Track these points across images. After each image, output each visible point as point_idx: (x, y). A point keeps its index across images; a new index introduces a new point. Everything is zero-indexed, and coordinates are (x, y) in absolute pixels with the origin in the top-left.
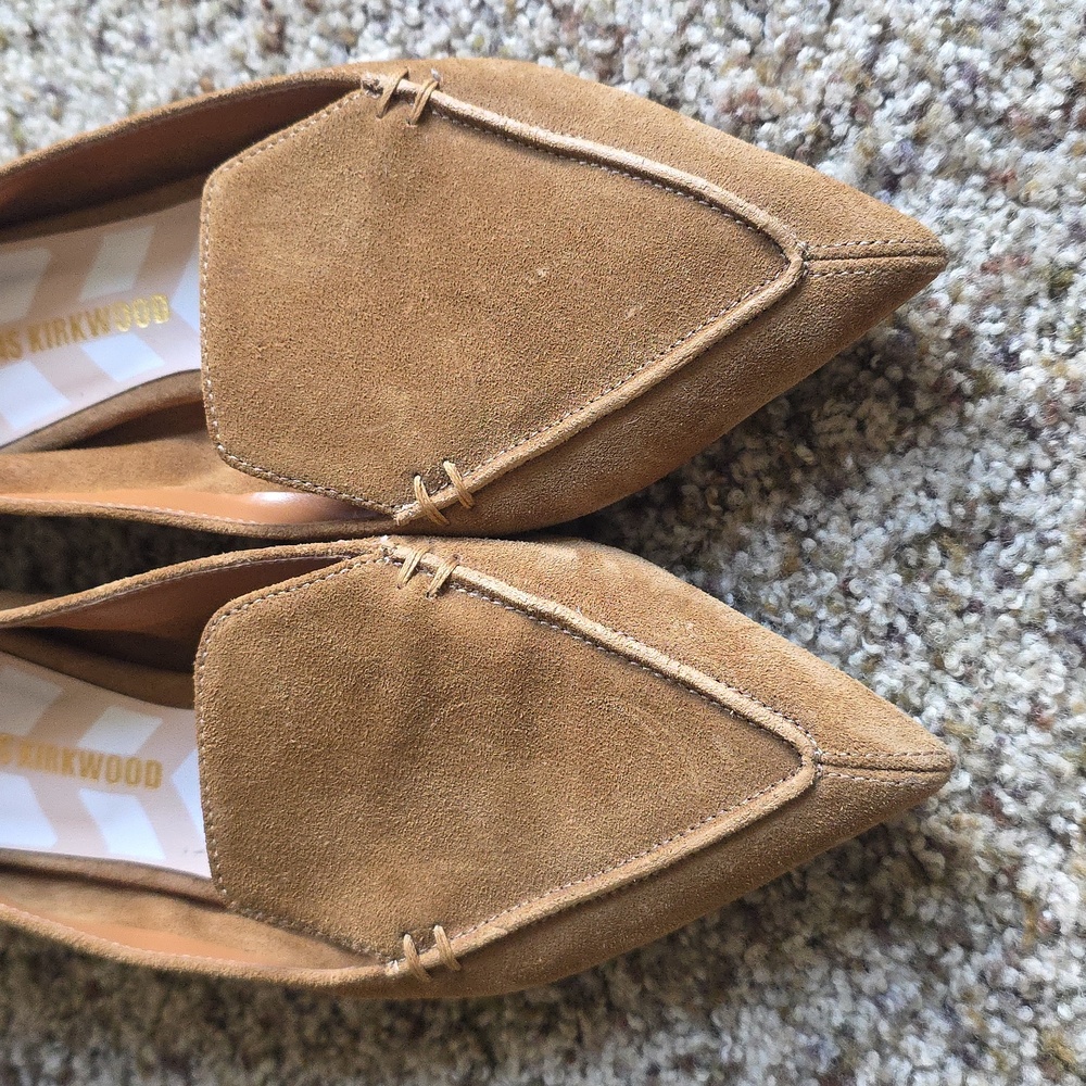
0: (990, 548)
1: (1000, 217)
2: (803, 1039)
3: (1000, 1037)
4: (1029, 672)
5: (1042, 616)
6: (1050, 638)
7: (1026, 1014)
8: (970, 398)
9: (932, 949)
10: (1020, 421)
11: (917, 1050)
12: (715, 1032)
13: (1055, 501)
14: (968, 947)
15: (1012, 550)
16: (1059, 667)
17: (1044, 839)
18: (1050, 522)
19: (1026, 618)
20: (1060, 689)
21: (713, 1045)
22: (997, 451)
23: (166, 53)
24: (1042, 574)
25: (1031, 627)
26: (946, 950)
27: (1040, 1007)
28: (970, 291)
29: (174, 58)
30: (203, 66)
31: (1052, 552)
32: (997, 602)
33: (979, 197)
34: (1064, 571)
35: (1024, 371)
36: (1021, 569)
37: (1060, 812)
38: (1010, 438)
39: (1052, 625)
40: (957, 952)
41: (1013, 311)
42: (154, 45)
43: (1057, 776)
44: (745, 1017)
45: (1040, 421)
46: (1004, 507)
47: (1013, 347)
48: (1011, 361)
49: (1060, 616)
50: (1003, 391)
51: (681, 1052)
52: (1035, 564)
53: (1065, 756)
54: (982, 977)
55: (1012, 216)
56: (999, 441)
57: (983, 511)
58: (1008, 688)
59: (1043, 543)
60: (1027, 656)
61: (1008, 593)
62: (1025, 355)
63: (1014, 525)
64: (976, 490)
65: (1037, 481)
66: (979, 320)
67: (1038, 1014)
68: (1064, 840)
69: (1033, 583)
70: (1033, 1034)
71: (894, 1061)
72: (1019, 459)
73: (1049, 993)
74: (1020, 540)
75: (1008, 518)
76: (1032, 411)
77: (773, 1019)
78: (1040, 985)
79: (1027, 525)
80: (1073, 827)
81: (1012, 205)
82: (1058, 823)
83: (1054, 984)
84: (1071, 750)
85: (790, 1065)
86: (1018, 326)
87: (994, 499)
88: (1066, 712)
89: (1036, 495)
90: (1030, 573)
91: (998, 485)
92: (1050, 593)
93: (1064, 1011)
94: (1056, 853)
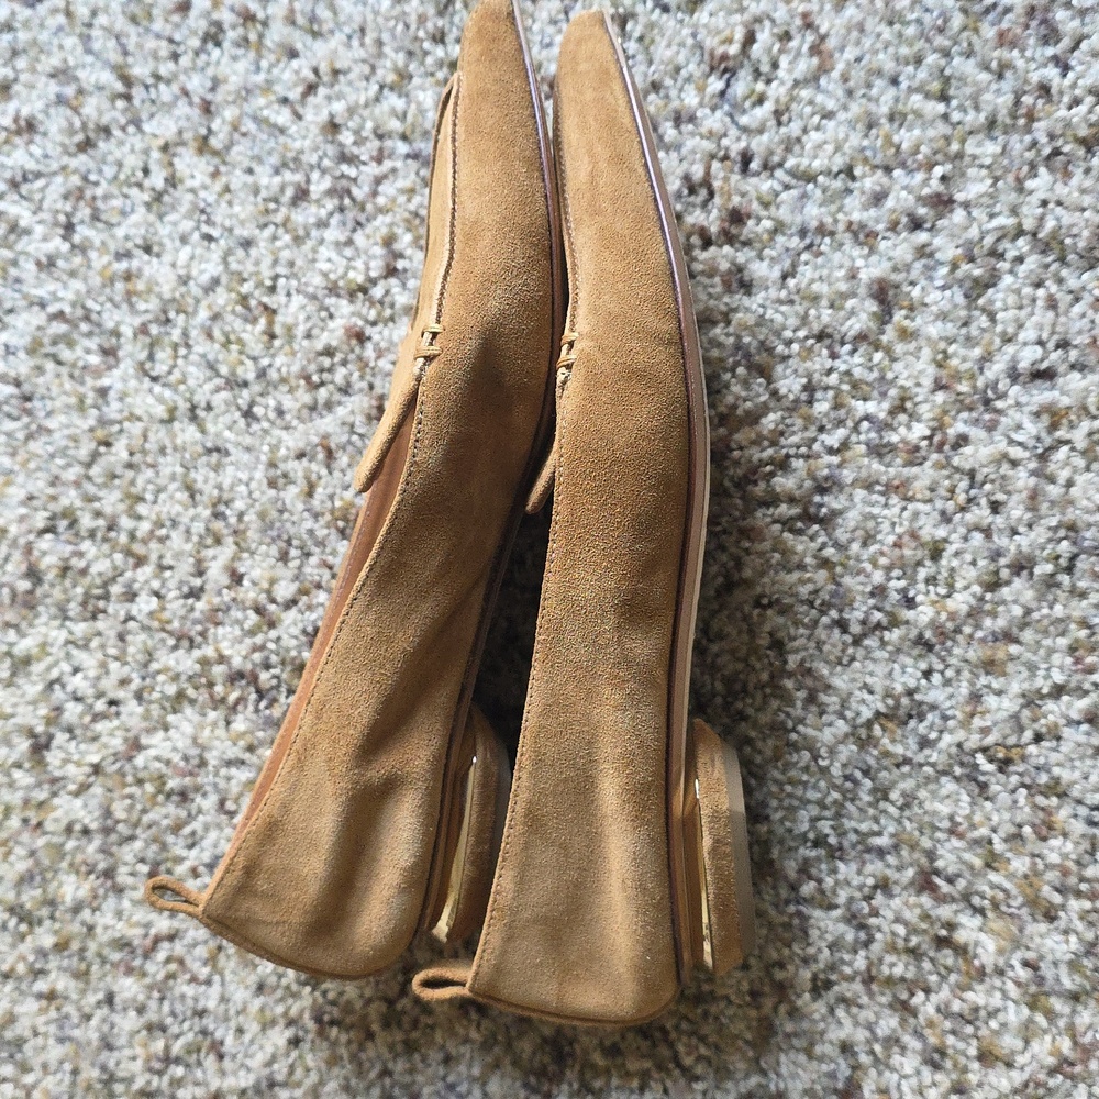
0: (912, 723)
1: (896, 510)
2: (824, 1068)
3: (954, 1048)
4: (947, 801)
5: (951, 766)
6: (957, 779)
7: (969, 1029)
8: (886, 629)
9: (904, 996)
10: (920, 641)
11: (902, 1064)
12: (764, 1073)
13: (949, 690)
14: (927, 991)
15: (926, 723)
16: (965, 798)
17: (969, 912)
18: (948, 704)
19: (940, 768)
20: (967, 812)
21: (763, 1081)
22: (908, 661)
23: (295, 423)
24: (947, 739)
25: (945, 773)
26: (912, 994)
27: (978, 1023)
28: (883, 561)
29: (301, 427)
30: (322, 431)
31: (951, 723)
32: (920, 758)
33: (882, 499)
34: (961, 735)
35: (920, 608)
36: (933, 735)
37: (977, 893)
38: (915, 652)
39: (958, 771)
40: (920, 996)
41: (909, 572)
42: (288, 417)
43: (971, 868)
44: (783, 1058)
45: (934, 640)
46: (917, 697)
47: (911, 594)
48: (910, 603)
49: (962, 764)
50: (907, 622)
51: (743, 1090)
52: (941, 732)
53: (976, 855)
54: (938, 1010)
55: (904, 509)
56: (909, 655)
57: (905, 701)
58: (935, 813)
59: (945, 718)
60: (944, 792)
61: (927, 751)
62: (919, 598)
63: (925, 707)
64: (899, 688)
65: (936, 678)
66: (889, 579)
67: (977, 1028)
68: (980, 911)
69: (942, 744)
70: (974, 1042)
71: (887, 1074)
72: (923, 666)
73: (983, 1013)
74: (930, 716)
75: (921, 704)
76: (928, 634)
77: (802, 1058)
78: (976, 1009)
79: (933, 707)
80: (986, 902)
81: (904, 503)
82: (976, 901)
83: (985, 1007)
84: (979, 851)
85: (818, 1087)
86: (913, 581)
87: (910, 693)
88: (973, 827)
89: (936, 687)
90: (939, 739)
91: (912, 683)
92: (954, 750)
93: (994, 1024)
94: (977, 921)
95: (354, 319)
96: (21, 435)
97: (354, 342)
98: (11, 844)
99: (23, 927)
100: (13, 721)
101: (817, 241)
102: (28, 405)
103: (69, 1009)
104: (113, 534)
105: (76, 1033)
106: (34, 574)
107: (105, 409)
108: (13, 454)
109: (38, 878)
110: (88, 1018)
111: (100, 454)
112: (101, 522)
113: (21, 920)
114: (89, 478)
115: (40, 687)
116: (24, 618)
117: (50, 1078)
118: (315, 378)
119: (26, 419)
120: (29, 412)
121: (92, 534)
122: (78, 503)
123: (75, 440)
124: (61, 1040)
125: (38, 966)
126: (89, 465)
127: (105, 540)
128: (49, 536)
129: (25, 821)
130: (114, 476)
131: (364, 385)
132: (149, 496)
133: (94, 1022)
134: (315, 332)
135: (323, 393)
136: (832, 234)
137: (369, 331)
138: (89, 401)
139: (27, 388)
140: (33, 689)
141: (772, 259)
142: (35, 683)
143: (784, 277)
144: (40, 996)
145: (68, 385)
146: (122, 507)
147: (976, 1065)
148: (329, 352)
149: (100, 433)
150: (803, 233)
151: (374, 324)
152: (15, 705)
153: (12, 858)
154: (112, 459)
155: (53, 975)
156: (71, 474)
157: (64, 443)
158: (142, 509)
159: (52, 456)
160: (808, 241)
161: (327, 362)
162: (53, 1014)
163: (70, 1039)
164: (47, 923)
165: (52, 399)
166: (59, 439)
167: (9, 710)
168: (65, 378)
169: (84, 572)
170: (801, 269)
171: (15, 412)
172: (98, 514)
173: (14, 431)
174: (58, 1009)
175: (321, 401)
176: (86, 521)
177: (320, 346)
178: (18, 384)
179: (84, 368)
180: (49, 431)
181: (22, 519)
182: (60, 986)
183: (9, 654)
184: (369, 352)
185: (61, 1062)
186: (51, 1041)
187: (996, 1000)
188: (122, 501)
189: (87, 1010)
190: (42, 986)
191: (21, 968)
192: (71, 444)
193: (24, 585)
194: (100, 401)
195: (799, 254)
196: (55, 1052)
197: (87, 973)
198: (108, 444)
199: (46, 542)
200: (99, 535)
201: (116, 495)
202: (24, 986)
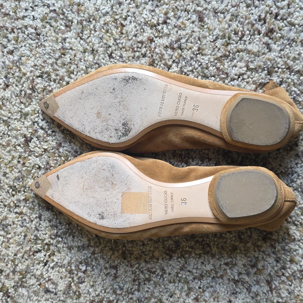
95: (151, 35)
96: (34, 45)
97: (149, 41)
98: (13, 168)
99: (14, 193)
100: (19, 132)
101: (292, 43)
102: (38, 37)
103: (26, 217)
104: (61, 82)
105: (28, 225)
106: (33, 89)
107: (64, 44)
108: (31, 51)
109: (21, 179)
110: (32, 221)
111: (62, 57)
112: (58, 77)
113: (13, 190)
114: (56, 63)
115: (30, 123)
116: (27, 102)
117: (17, 237)
118: (135, 49)
119: (37, 41)
120: (39, 39)
121: (55, 81)
122: (51, 70)
123: (54, 51)
124: (22, 227)
125: (17, 204)
126: (57, 60)
127: (59, 83)
128: (40, 78)
129: (19, 162)
130: (65, 65)
131: (150, 55)
132: (75, 73)
133: (34, 223)
134: (138, 35)
135: (137, 54)
136: (296, 42)
137: (155, 39)
138: (59, 40)
139: (39, 31)
140: (28, 123)
141: (278, 45)
142: (29, 122)
143: (281, 50)
144: (16, 213)
145: (53, 34)
146: (65, 74)
147: (289, 263)
148: (142, 42)
149: (62, 51)
150: (288, 40)
151: (156, 37)
152: (21, 127)
153: (13, 172)
154: (65, 59)
155: (22, 207)
156: (50, 61)
157: (50, 51)
158: (72, 76)
159: (45, 55)
160: (289, 42)
161: (140, 45)
162: (20, 219)
163: (26, 226)
164: (23, 192)
165: (47, 37)
166: (48, 49)
167: (19, 128)
168: (52, 31)
169: (51, 91)
170: (286, 49)
171: (33, 38)
172: (57, 75)
173: (32, 44)
174: (22, 218)
175: (136, 56)
176: (53, 76)
177: (139, 40)
178: (36, 29)
179: (59, 29)
180: (45, 46)
181: (31, 72)
182: (24, 211)
183: (21, 112)
184: (153, 45)
185: (21, 233)
186: (18, 226)
187: (297, 247)
188: (66, 72)
189: (32, 219)
190: (17, 210)
191: (12, 204)
192: (52, 52)
193: (29, 92)
194: (63, 41)
195: (286, 45)
196: (20, 230)
197: (34, 208)
198: (64, 55)
199: (39, 80)
200: (57, 81)
201: (64, 70)
202: (11, 210)
